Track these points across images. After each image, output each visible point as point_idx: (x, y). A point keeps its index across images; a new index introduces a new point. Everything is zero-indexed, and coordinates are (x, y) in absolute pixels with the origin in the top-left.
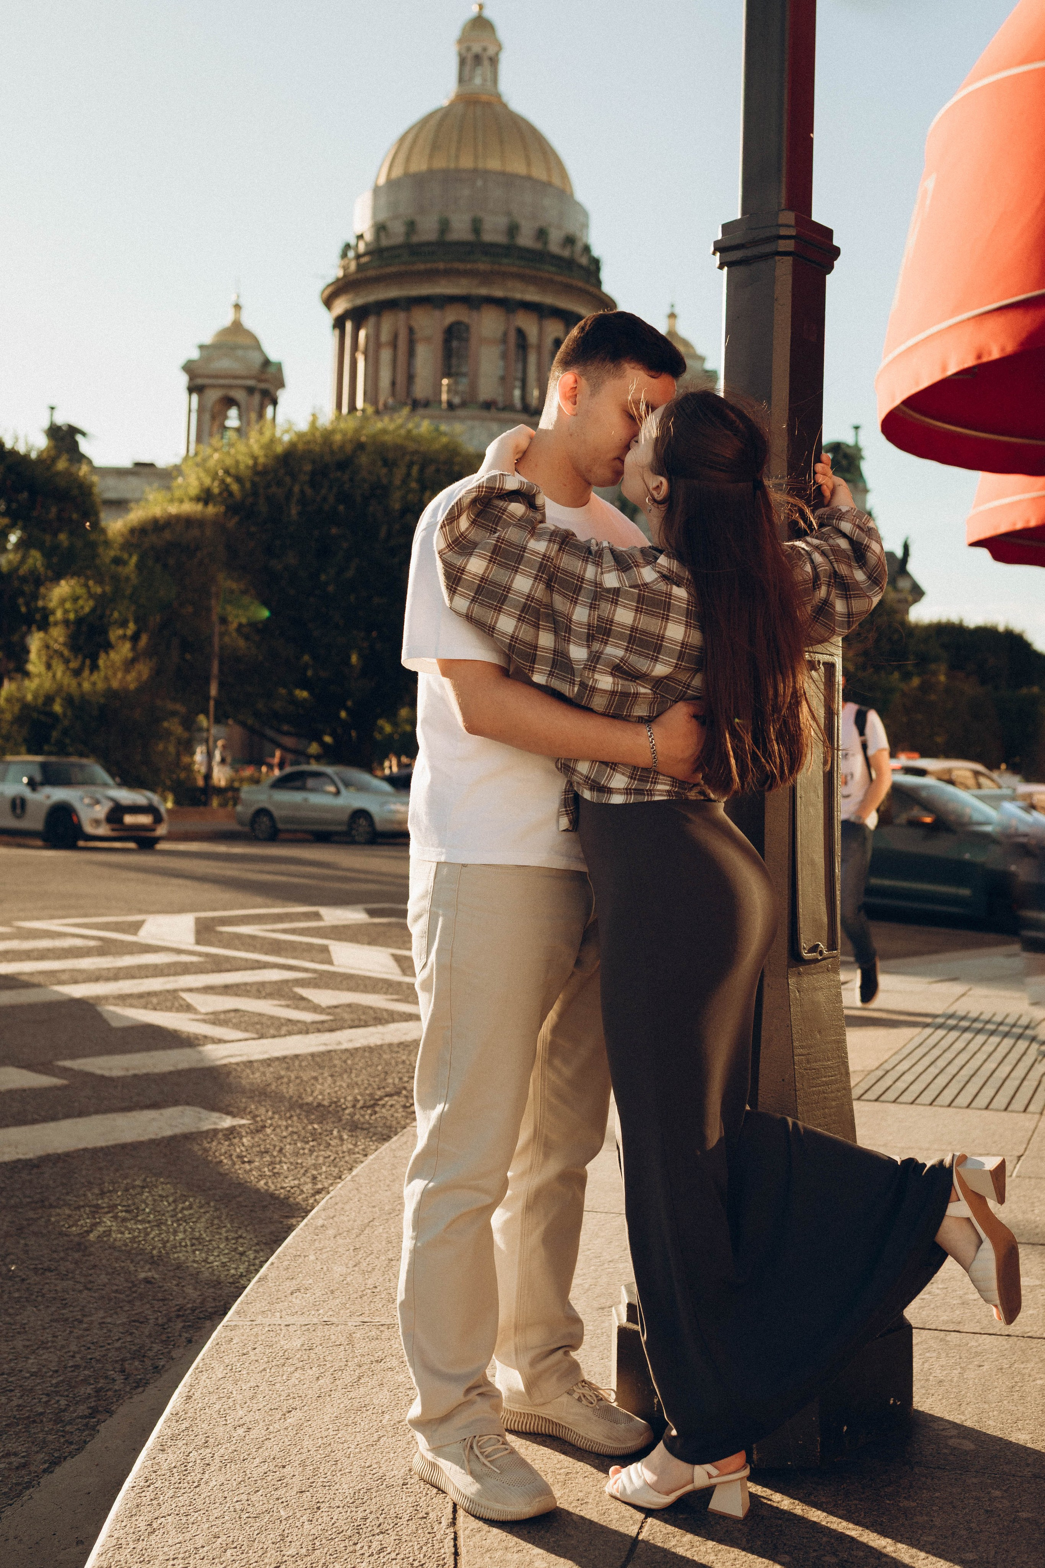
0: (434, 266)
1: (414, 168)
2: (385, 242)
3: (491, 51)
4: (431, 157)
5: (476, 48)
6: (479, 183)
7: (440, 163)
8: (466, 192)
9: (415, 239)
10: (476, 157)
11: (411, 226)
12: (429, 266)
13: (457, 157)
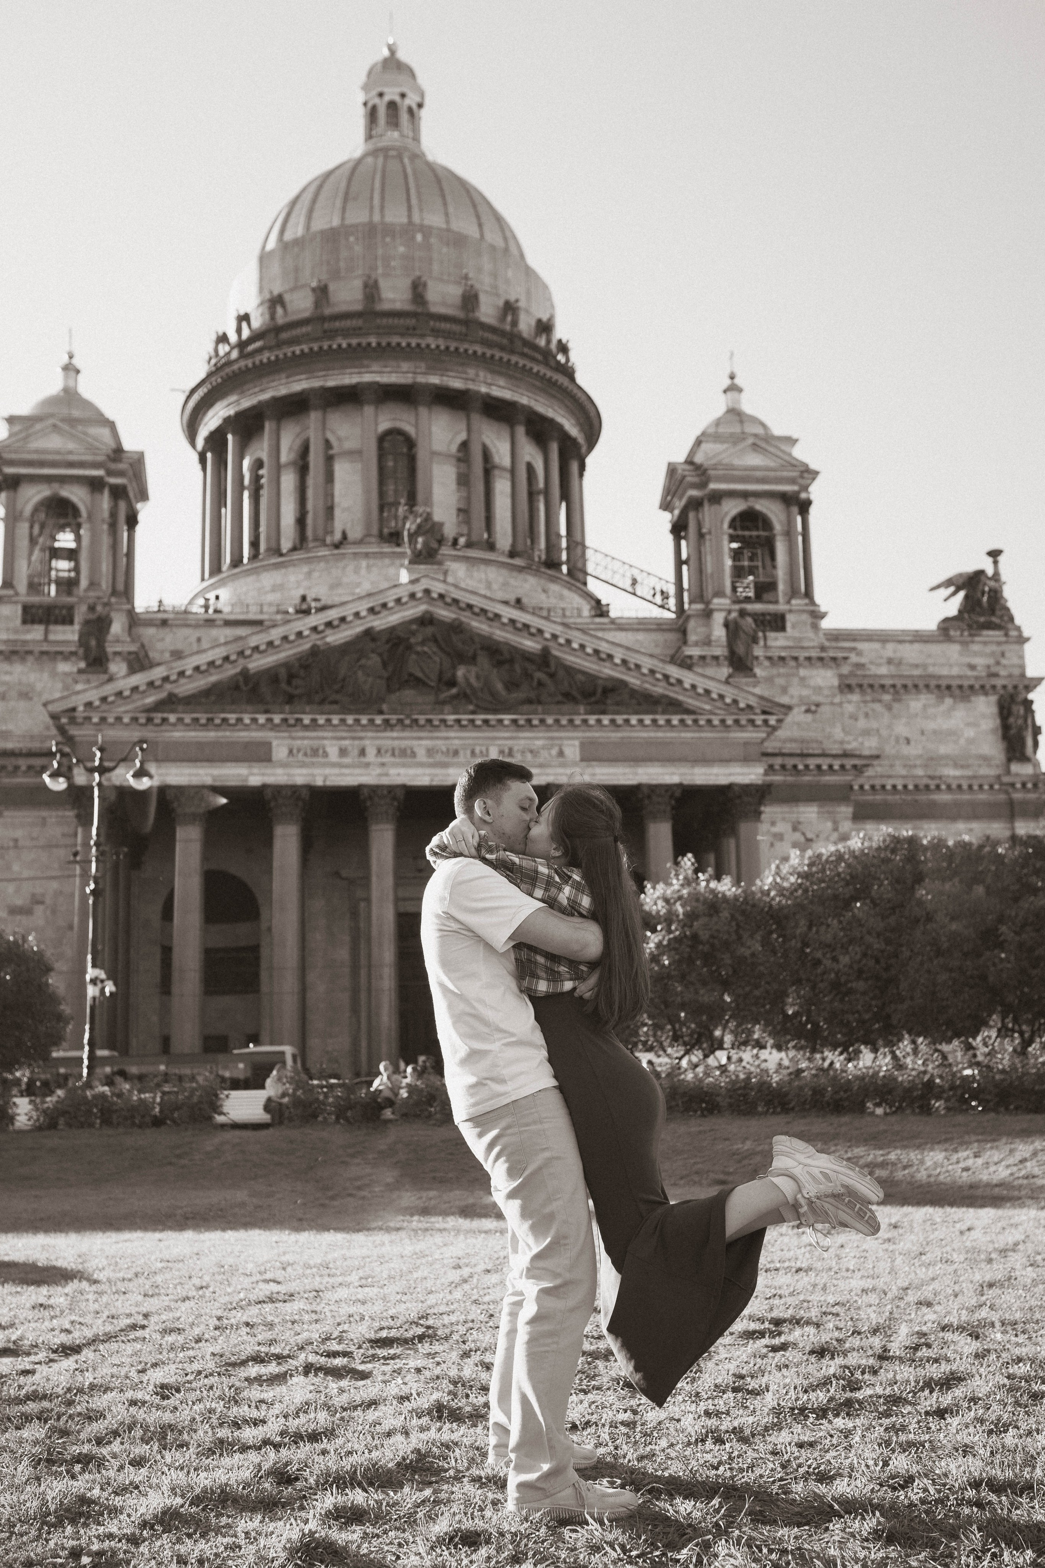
0: (364, 341)
1: (320, 224)
2: (280, 319)
3: (411, 100)
4: (344, 210)
5: (391, 94)
6: (419, 237)
7: (358, 216)
8: (402, 249)
9: (327, 311)
10: (410, 208)
11: (322, 292)
12: (354, 342)
13: (382, 208)
